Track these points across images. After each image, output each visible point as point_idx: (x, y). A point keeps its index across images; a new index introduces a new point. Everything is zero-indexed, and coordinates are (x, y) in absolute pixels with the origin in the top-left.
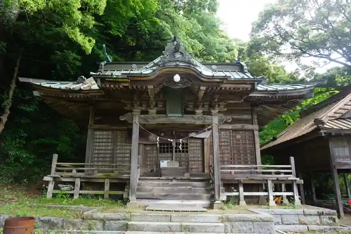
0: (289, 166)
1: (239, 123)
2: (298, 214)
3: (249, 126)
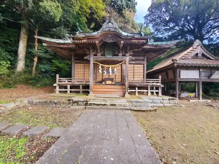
1: (138, 61)
2: (160, 99)
3: (142, 62)
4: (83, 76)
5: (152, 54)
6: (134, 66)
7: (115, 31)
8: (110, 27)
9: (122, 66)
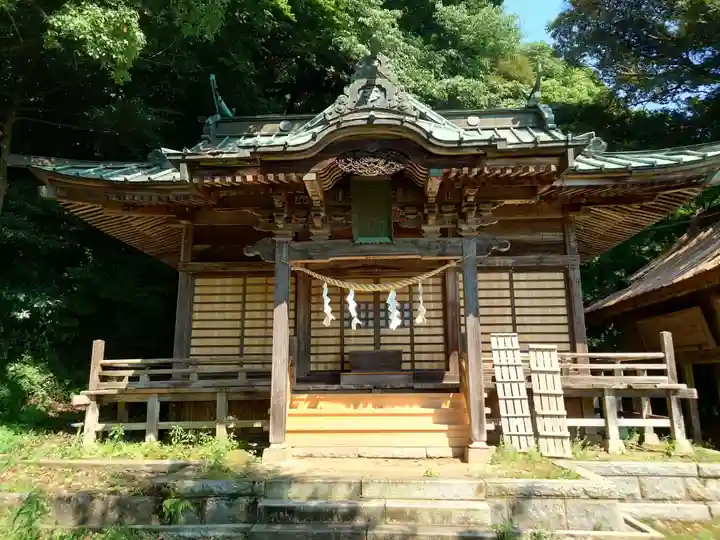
0: (660, 355)
1: (533, 252)
2: (684, 476)
3: (557, 259)
4: (237, 342)
5: (610, 213)
6: (511, 281)
7: (398, 123)
8: (373, 109)
9: (444, 285)
